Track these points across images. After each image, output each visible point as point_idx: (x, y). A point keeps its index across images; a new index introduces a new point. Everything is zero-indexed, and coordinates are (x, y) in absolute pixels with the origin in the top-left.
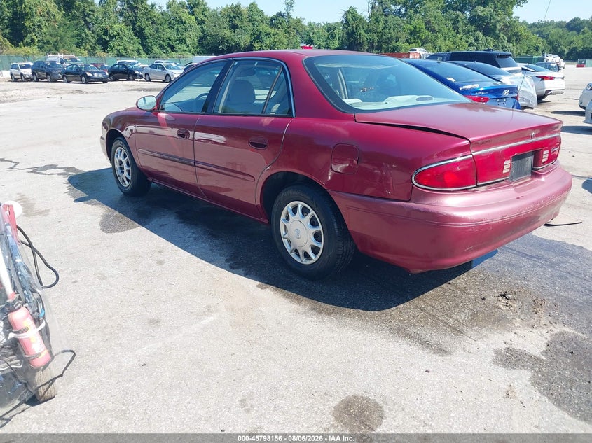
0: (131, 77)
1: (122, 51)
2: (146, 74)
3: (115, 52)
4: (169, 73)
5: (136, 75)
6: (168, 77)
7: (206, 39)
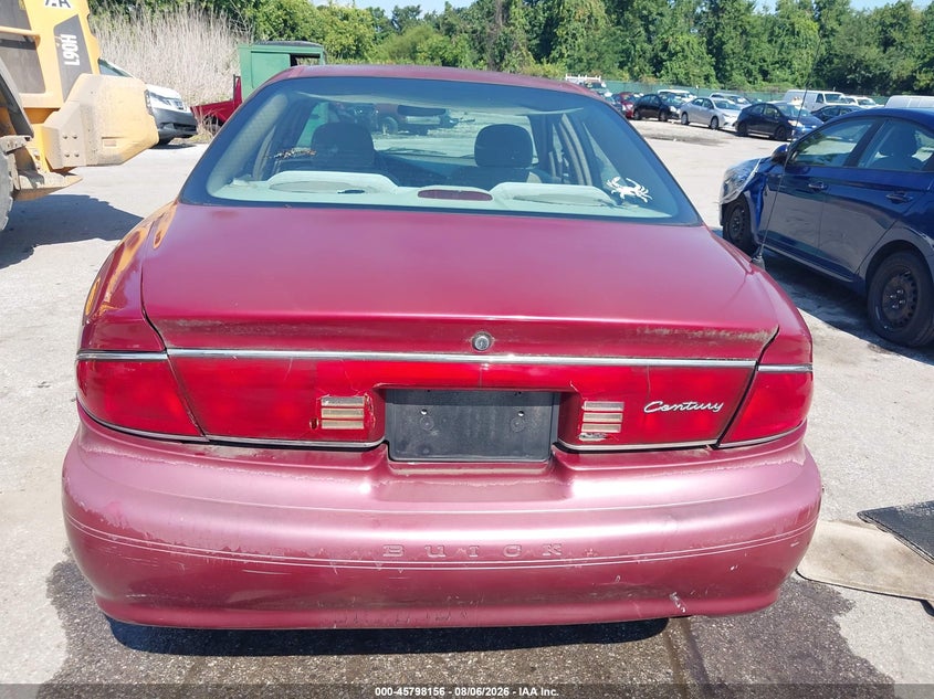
0: (663, 117)
1: (681, 77)
2: (685, 113)
3: (670, 75)
4: (718, 114)
5: (671, 113)
6: (715, 121)
7: (831, 62)
